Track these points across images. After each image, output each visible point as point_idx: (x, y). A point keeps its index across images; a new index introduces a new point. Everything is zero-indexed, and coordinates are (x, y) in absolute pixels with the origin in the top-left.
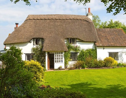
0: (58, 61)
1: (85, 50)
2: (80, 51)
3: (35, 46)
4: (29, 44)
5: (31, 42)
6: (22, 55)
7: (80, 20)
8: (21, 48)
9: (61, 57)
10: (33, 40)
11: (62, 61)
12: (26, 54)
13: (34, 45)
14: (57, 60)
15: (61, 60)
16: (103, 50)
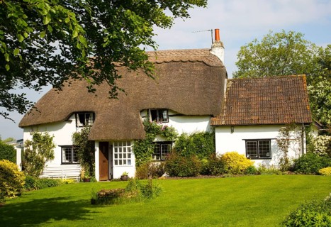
0: (120, 161)
1: (189, 135)
2: (177, 139)
3: (79, 130)
4: (67, 125)
5: (71, 121)
6: (54, 149)
7: (189, 61)
8: (51, 134)
9: (127, 153)
10: (74, 115)
11: (130, 161)
12: (62, 147)
13: (77, 126)
14: (123, 159)
15: (127, 159)
16: (230, 133)
